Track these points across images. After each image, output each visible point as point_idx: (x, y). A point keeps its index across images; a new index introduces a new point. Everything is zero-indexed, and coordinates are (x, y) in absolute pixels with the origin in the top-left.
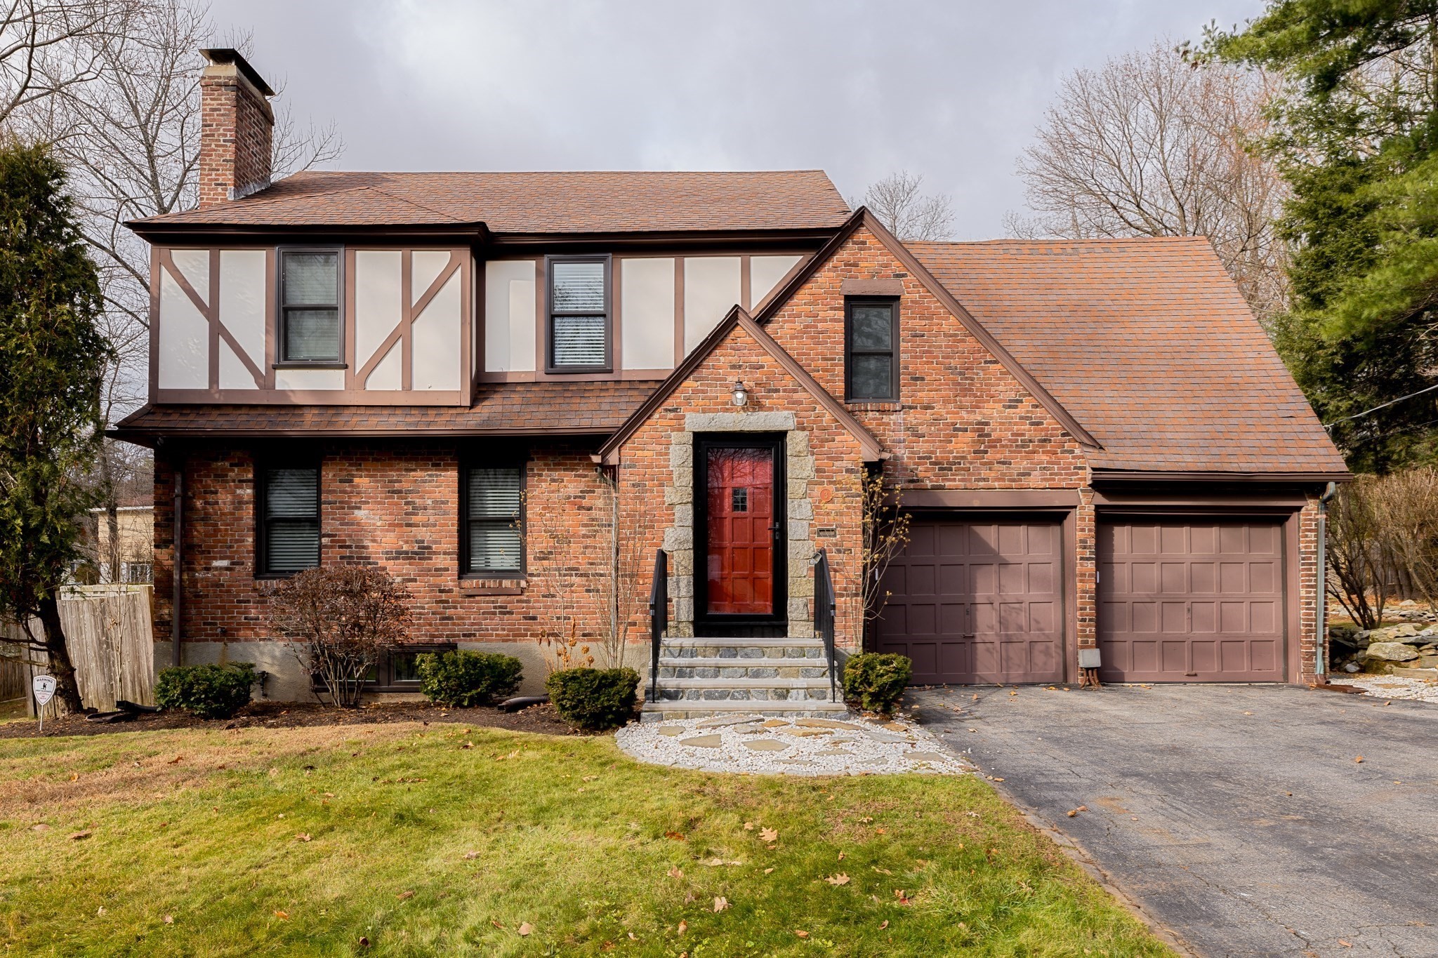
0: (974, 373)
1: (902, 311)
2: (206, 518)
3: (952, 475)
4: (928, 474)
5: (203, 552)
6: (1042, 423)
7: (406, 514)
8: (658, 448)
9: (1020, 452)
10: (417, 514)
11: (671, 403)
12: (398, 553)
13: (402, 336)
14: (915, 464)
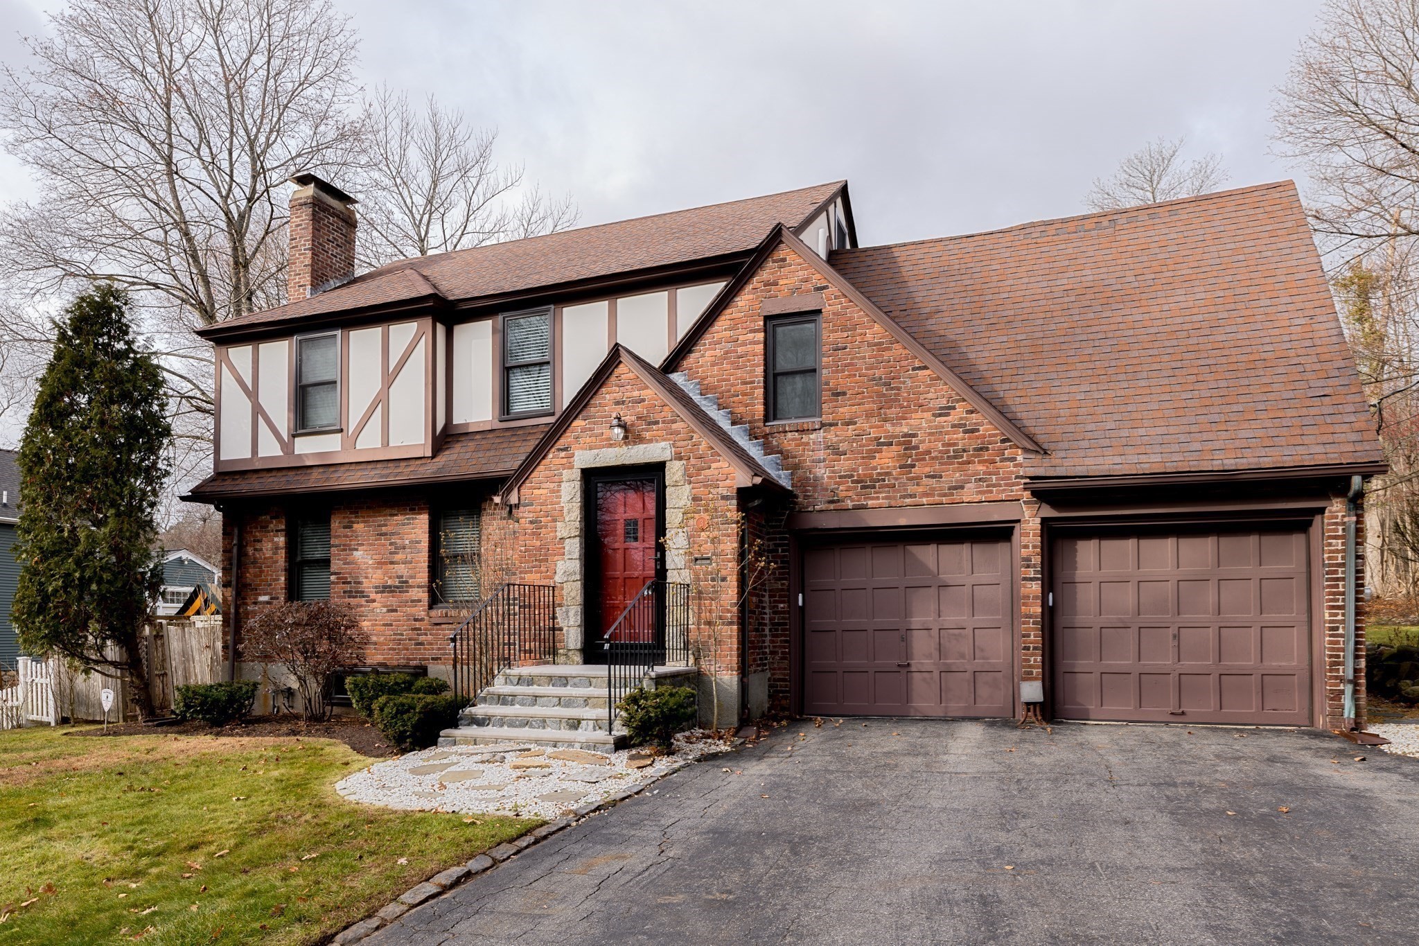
0: (901, 382)
1: (824, 325)
2: (255, 562)
3: (875, 493)
4: (850, 494)
5: (252, 590)
6: (978, 430)
7: (391, 553)
8: (552, 485)
9: (952, 464)
10: (397, 553)
11: (562, 442)
12: (385, 587)
13: (382, 400)
14: (836, 483)
